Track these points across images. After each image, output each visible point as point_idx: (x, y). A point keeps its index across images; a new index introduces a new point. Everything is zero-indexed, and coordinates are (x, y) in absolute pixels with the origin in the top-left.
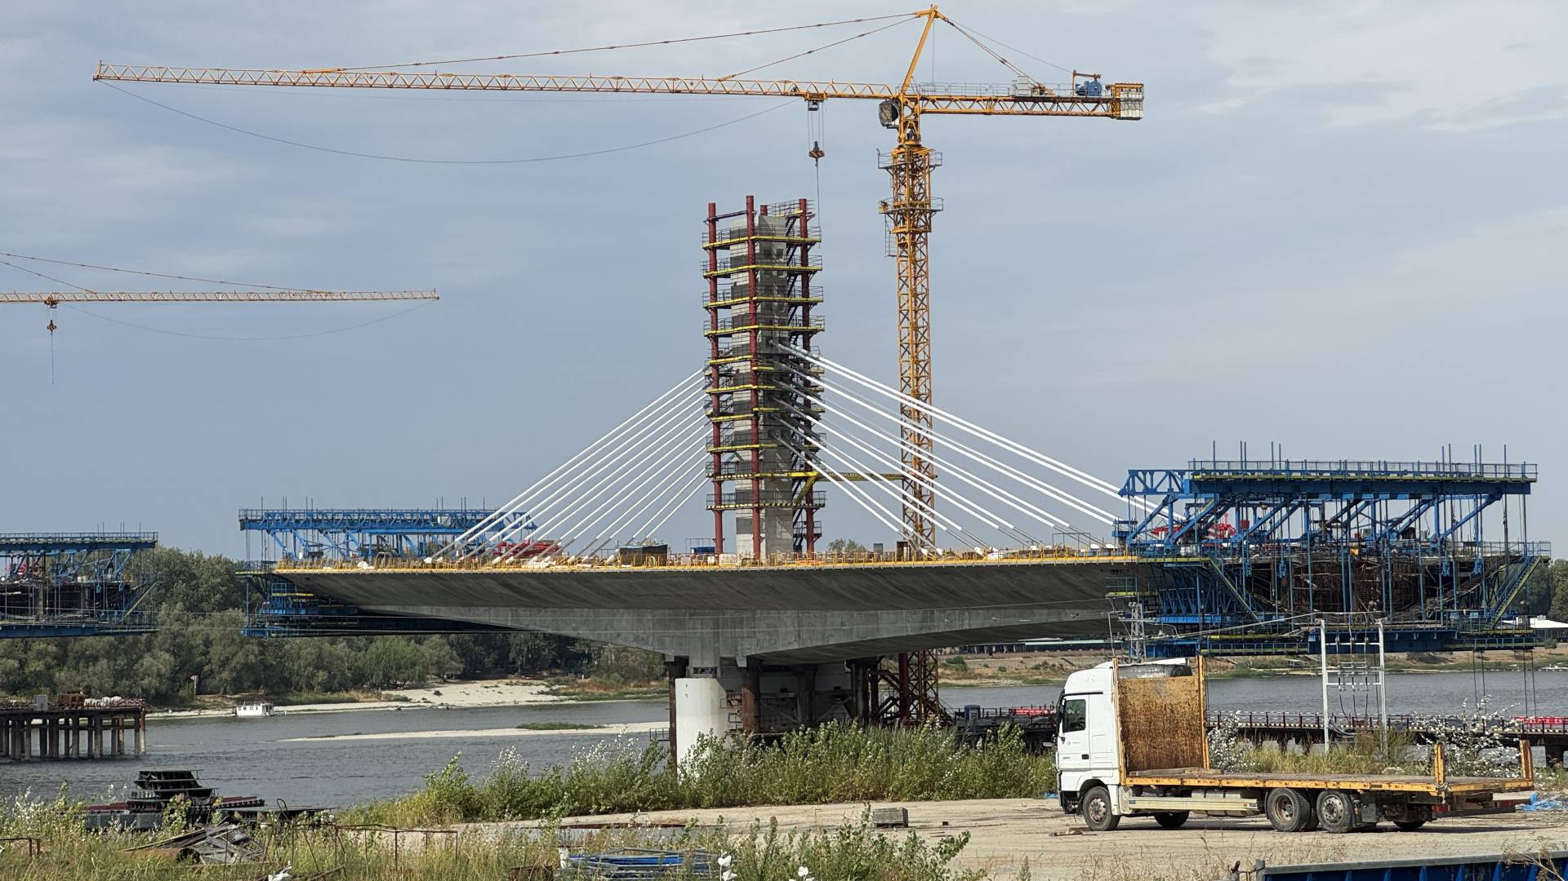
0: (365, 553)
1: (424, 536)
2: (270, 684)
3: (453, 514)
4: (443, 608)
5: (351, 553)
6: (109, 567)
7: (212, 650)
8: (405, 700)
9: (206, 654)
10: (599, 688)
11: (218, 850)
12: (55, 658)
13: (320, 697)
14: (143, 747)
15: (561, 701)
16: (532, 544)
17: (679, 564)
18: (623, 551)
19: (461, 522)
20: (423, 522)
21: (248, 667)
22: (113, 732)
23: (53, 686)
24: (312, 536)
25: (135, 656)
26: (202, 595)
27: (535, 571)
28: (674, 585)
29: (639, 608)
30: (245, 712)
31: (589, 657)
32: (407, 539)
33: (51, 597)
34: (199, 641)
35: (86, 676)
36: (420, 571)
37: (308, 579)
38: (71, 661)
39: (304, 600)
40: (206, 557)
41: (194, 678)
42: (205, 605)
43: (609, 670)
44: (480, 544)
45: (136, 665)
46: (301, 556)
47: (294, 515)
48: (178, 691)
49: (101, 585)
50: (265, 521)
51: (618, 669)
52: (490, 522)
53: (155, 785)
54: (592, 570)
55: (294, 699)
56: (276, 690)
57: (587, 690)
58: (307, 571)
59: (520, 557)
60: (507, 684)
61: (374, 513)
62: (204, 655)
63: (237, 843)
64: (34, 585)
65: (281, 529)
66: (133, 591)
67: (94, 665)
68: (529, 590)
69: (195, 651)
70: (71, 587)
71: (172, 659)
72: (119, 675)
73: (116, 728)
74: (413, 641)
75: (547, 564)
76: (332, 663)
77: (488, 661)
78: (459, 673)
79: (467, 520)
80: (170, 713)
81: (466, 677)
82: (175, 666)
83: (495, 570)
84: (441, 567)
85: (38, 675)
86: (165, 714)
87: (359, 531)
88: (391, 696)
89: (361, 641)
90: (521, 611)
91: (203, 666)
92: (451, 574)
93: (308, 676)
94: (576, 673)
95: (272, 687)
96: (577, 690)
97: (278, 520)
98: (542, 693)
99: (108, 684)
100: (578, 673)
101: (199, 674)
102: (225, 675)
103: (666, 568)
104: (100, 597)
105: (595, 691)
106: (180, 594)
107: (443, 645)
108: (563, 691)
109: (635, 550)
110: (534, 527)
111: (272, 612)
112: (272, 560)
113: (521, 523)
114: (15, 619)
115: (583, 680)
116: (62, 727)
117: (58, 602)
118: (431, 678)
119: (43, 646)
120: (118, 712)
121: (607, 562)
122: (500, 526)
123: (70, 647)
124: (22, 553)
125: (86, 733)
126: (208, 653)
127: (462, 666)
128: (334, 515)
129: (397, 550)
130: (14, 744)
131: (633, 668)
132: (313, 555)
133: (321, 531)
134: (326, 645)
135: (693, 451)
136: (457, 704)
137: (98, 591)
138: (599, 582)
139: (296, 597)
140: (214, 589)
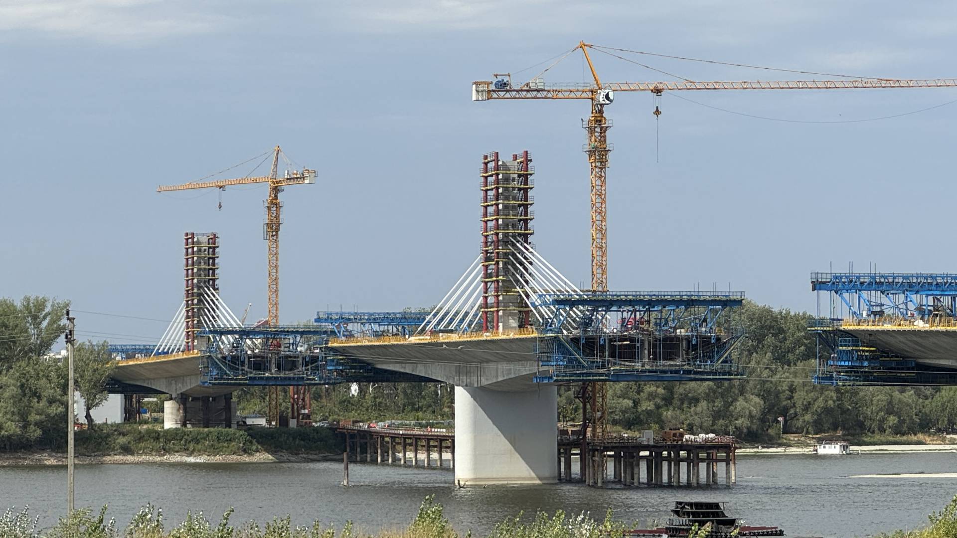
0: (922, 312)
2: (847, 426)
5: (909, 313)
6: (703, 322)
7: (796, 396)
9: (791, 398)
12: (664, 399)
13: (891, 439)
14: (733, 478)
21: (827, 411)
22: (708, 465)
23: (661, 422)
24: (875, 297)
25: (730, 399)
26: (788, 347)
30: (824, 450)
33: (655, 346)
34: (785, 387)
35: (688, 415)
37: (870, 335)
38: (676, 402)
39: (867, 354)
40: (792, 314)
41: (780, 419)
42: (790, 356)
45: (731, 407)
46: (865, 314)
47: (858, 277)
48: (767, 430)
49: (697, 337)
50: (834, 283)
53: (688, 514)
55: (867, 439)
56: (852, 432)
58: (869, 328)
61: (931, 277)
62: (789, 399)
64: (640, 336)
65: (847, 290)
66: (723, 343)
67: (695, 406)
69: (781, 396)
70: (672, 339)
71: (762, 402)
72: (716, 416)
73: (710, 461)
76: (901, 409)
80: (760, 449)
82: (765, 409)
85: (649, 413)
86: (756, 450)
87: (917, 292)
88: (954, 439)
89: (928, 390)
91: (788, 409)
93: (879, 420)
95: (848, 429)
97: (844, 283)
99: (708, 422)
101: (785, 417)
102: (808, 417)
104: (695, 348)
106: (769, 346)
111: (839, 363)
112: (840, 318)
114: (624, 365)
116: (665, 459)
117: (661, 351)
119: (653, 388)
120: (713, 447)
123: (676, 389)
124: (630, 308)
125: (686, 464)
126: (793, 397)
128: (894, 278)
129: (952, 311)
130: (625, 472)
132: (875, 313)
133: (883, 293)
134: (896, 393)
137: (694, 342)
139: (860, 350)
140: (798, 343)
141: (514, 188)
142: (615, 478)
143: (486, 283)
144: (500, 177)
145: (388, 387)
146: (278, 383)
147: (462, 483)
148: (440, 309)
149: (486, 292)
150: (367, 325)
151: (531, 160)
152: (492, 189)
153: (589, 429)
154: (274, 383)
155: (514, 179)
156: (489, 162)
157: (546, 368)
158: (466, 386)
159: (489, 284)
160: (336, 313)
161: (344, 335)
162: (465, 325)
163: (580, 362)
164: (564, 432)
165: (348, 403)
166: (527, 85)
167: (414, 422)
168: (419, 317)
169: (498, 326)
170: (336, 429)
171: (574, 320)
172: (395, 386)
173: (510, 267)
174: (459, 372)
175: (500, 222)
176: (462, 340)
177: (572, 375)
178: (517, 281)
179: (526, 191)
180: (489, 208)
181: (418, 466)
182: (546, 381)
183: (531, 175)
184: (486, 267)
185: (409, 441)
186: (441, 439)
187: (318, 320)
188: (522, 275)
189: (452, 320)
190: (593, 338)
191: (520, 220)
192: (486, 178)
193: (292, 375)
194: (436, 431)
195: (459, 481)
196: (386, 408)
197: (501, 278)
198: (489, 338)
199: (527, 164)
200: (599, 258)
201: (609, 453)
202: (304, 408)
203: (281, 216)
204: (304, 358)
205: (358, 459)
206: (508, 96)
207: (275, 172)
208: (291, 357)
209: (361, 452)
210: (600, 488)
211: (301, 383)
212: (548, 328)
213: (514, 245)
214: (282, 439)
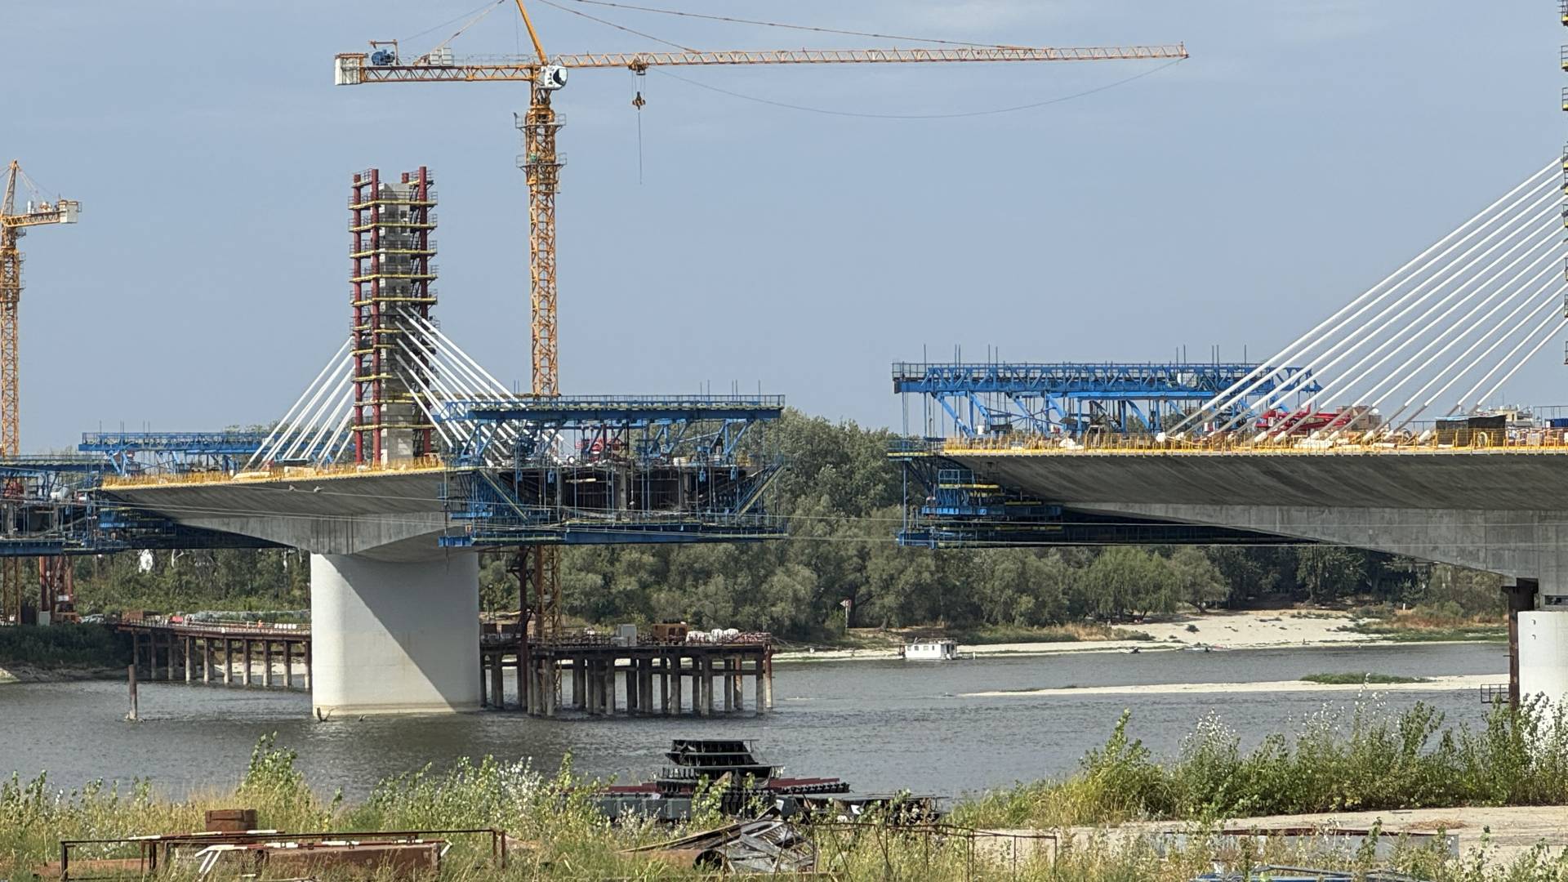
0: (1072, 426)
1: (1158, 402)
2: (953, 613)
3: (1199, 370)
4: (1184, 506)
5: (1052, 427)
6: (716, 444)
7: (870, 565)
8: (1146, 638)
9: (861, 569)
10: (1428, 622)
11: (756, 854)
12: (652, 573)
13: (1024, 633)
14: (768, 700)
15: (1373, 640)
16: (1313, 412)
17: (1524, 443)
18: (1441, 425)
19: (1212, 381)
20: (1157, 382)
21: (920, 588)
22: (727, 679)
23: (649, 611)
24: (997, 401)
25: (762, 572)
26: (858, 486)
27: (1313, 452)
28: (1516, 474)
29: (1465, 509)
30: (916, 653)
31: (1413, 578)
32: (1133, 406)
33: (638, 486)
34: (852, 552)
35: (693, 599)
36: (1148, 452)
37: (990, 464)
38: (674, 577)
39: (984, 495)
40: (863, 429)
41: (844, 603)
42: (862, 501)
43: (1443, 597)
44: (1238, 414)
45: (764, 585)
46: (980, 430)
47: (970, 371)
48: (824, 621)
49: (706, 470)
50: (930, 380)
51: (1457, 595)
52: (1254, 380)
53: (693, 759)
54: (1396, 452)
55: (985, 635)
56: (960, 622)
57: (1409, 625)
58: (990, 452)
59: (1295, 433)
60: (1293, 616)
61: (1087, 369)
62: (860, 570)
63: (787, 844)
64: (613, 469)
65: (952, 392)
66: (751, 480)
67: (705, 584)
68: (1305, 480)
69: (846, 565)
70: (665, 473)
71: (815, 576)
72: (740, 599)
73: (731, 673)
74: (1156, 553)
75: (1331, 444)
76: (1039, 585)
77: (1266, 583)
78: (1223, 599)
79: (1220, 378)
80: (812, 653)
81: (1235, 604)
82: (819, 587)
83: (1258, 452)
84: (1180, 447)
85: (629, 596)
86: (806, 654)
87: (1065, 394)
88: (1125, 632)
89: (1082, 553)
90: (1295, 512)
91: (858, 587)
92: (1193, 457)
93: (1005, 603)
94: (1394, 601)
95: (954, 619)
96: (1395, 626)
97: (947, 379)
98: (1344, 629)
99: (726, 609)
100: (1398, 601)
101: (852, 598)
102: (889, 600)
103: (1504, 450)
104: (704, 487)
105: (1422, 627)
106: (826, 483)
107: (1201, 559)
108: (1375, 627)
109: (1457, 423)
110: (1318, 389)
111: (939, 511)
112: (940, 437)
113: (1298, 382)
114: (588, 518)
115: (1404, 611)
116: (657, 670)
117: (647, 493)
118: (1183, 607)
119: (635, 555)
120: (733, 651)
121: (1420, 439)
122: (1268, 386)
123: (673, 556)
124: (596, 423)
125: (690, 678)
126: (865, 568)
127: (1228, 590)
128: (1028, 371)
129: (1119, 423)
130: (591, 693)
131: (1479, 595)
132: (997, 429)
133: (1009, 395)
134: (1032, 558)
135: (1550, 275)
136: (1219, 644)
137: (701, 479)
138: (1404, 468)
139: (973, 490)
140: (873, 478)
141: (404, 229)
142: (574, 702)
143: (360, 384)
144: (382, 210)
145: (200, 555)
146: (19, 552)
147: (324, 714)
148: (287, 426)
149: (360, 399)
150: (165, 455)
151: (431, 183)
152: (368, 231)
153: (531, 623)
154: (11, 552)
155: (404, 215)
156: (362, 186)
157: (459, 523)
158: (329, 554)
159: (364, 386)
160: (115, 436)
161: (128, 472)
162: (326, 452)
163: (514, 513)
164: (490, 628)
165: (135, 584)
166: (425, 59)
167: (243, 614)
168: (252, 441)
169: (380, 455)
170: (116, 626)
171: (505, 444)
172: (212, 554)
173: (398, 357)
174: (317, 531)
175: (382, 283)
176: (321, 477)
177: (503, 534)
178: (411, 380)
179: (424, 232)
180: (363, 261)
181: (253, 686)
182: (459, 545)
183: (432, 206)
184: (360, 358)
185: (237, 645)
186: (289, 641)
187: (85, 446)
188: (418, 371)
189: (304, 444)
190: (534, 472)
191: (414, 281)
192: (358, 211)
193: (42, 539)
194: (280, 627)
195: (319, 709)
196: (199, 591)
197: (384, 375)
198: (365, 474)
199: (425, 189)
200: (545, 342)
201: (564, 662)
202: (62, 592)
203: (21, 277)
204: (62, 511)
205: (153, 675)
206: (393, 76)
207: (10, 203)
208: (40, 508)
209: (158, 665)
210: (553, 718)
211: (57, 551)
212: (463, 456)
213: (404, 322)
214: (25, 645)
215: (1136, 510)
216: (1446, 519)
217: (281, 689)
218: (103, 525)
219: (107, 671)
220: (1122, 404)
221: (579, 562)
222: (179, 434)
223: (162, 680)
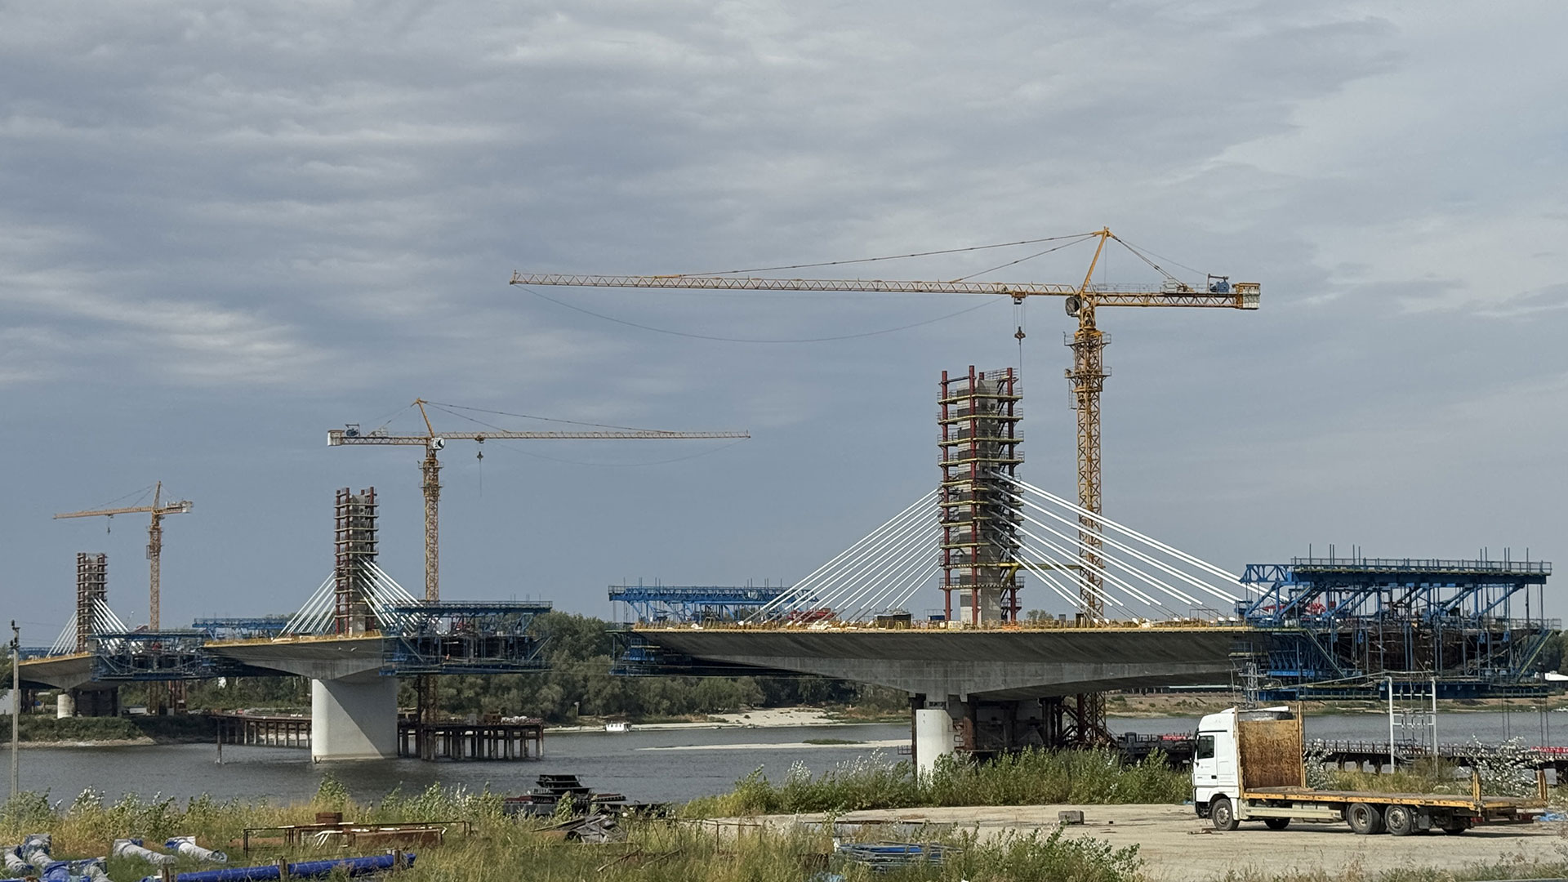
0: (696, 617)
1: (739, 606)
2: (629, 708)
3: (759, 591)
4: (751, 657)
5: (686, 618)
6: (518, 625)
7: (589, 684)
8: (724, 721)
9: (585, 687)
10: (861, 714)
11: (594, 833)
12: (481, 688)
13: (664, 718)
14: (541, 752)
15: (835, 723)
16: (815, 612)
17: (919, 628)
18: (879, 618)
19: (765, 596)
20: (737, 596)
21: (614, 696)
22: (521, 741)
23: (480, 708)
24: (660, 605)
25: (536, 688)
26: (583, 646)
27: (817, 631)
28: (917, 643)
29: (890, 659)
30: (611, 728)
31: (855, 692)
32: (726, 608)
33: (479, 645)
34: (580, 678)
35: (502, 701)
36: (735, 630)
37: (656, 636)
38: (492, 691)
39: (653, 651)
41: (576, 703)
42: (584, 653)
43: (869, 702)
44: (778, 612)
45: (537, 694)
46: (651, 619)
47: (646, 590)
48: (566, 712)
49: (513, 638)
50: (627, 595)
51: (875, 701)
52: (785, 596)
53: (550, 785)
54: (857, 631)
55: (646, 719)
56: (633, 713)
57: (853, 715)
58: (656, 630)
59: (806, 622)
60: (796, 711)
61: (704, 590)
63: (608, 828)
64: (467, 637)
65: (637, 600)
66: (535, 642)
67: (508, 694)
68: (812, 644)
69: (577, 685)
70: (493, 639)
71: (562, 690)
72: (525, 701)
73: (523, 738)
74: (730, 680)
75: (826, 627)
76: (672, 695)
77: (783, 695)
78: (762, 702)
79: (769, 595)
80: (560, 728)
81: (767, 705)
82: (564, 695)
83: (788, 631)
84: (750, 628)
85: (469, 699)
86: (557, 729)
87: (693, 602)
88: (714, 718)
89: (693, 679)
90: (807, 660)
91: (583, 695)
92: (757, 633)
93: (656, 703)
94: (845, 704)
95: (630, 711)
96: (846, 716)
97: (635, 594)
98: (821, 717)
99: (518, 707)
100: (847, 703)
101: (580, 701)
102: (598, 702)
103: (910, 631)
104: (512, 646)
105: (859, 716)
106: (567, 645)
107: (752, 683)
108: (836, 716)
109: (888, 618)
110: (817, 600)
111: (631, 659)
112: (632, 622)
113: (807, 597)
114: (454, 661)
115: (850, 708)
116: (486, 737)
117: (484, 649)
118: (743, 706)
119: (473, 680)
120: (526, 727)
121: (868, 625)
122: (793, 599)
123: (492, 680)
124: (459, 615)
125: (503, 741)
126: (587, 686)
127: (764, 698)
128: (675, 590)
129: (719, 616)
130: (453, 748)
131: (886, 700)
132: (660, 619)
133: (665, 602)
134: (669, 682)
135: (930, 547)
136: (760, 724)
137: (511, 642)
138: (862, 640)
139: (648, 648)
140: (590, 641)
141: (362, 517)
142: (445, 753)
143: (338, 594)
144: (351, 508)
145: (251, 680)
146: (159, 678)
147: (318, 759)
148: (299, 616)
149: (338, 602)
150: (237, 629)
151: (376, 495)
152: (343, 518)
153: (424, 713)
154: (155, 678)
155: (362, 510)
156: (341, 496)
157: (388, 664)
158: (321, 679)
159: (341, 596)
160: (211, 620)
161: (218, 638)
162: (320, 628)
163: (417, 659)
164: (402, 716)
165: (217, 694)
166: (373, 433)
167: (274, 709)
168: (282, 622)
169: (349, 630)
170: (208, 716)
171: (413, 625)
172: (257, 679)
173: (358, 581)
174: (315, 667)
175: (351, 544)
176: (318, 641)
177: (411, 669)
178: (365, 593)
179: (372, 519)
180: (341, 533)
181: (279, 745)
182: (389, 674)
183: (376, 506)
184: (339, 582)
185: (271, 725)
186: (298, 723)
187: (195, 625)
188: (369, 588)
189: (310, 624)
190: (428, 639)
191: (367, 543)
192: (339, 509)
193: (171, 672)
194: (293, 716)
195: (315, 758)
196: (251, 698)
197: (351, 590)
198: (342, 640)
199: (373, 498)
200: (432, 574)
201: (440, 733)
202: (180, 698)
203: (162, 540)
204: (182, 657)
205: (227, 740)
206: (357, 442)
207: (157, 502)
208: (170, 656)
209: (230, 735)
210: (433, 761)
211: (179, 678)
212: (391, 631)
213: (362, 563)
214: (161, 725)
215: (728, 659)
216: (881, 664)
217: (293, 747)
218: (204, 665)
219: (203, 738)
220: (721, 606)
221: (445, 683)
222: (245, 619)
223: (232, 743)
